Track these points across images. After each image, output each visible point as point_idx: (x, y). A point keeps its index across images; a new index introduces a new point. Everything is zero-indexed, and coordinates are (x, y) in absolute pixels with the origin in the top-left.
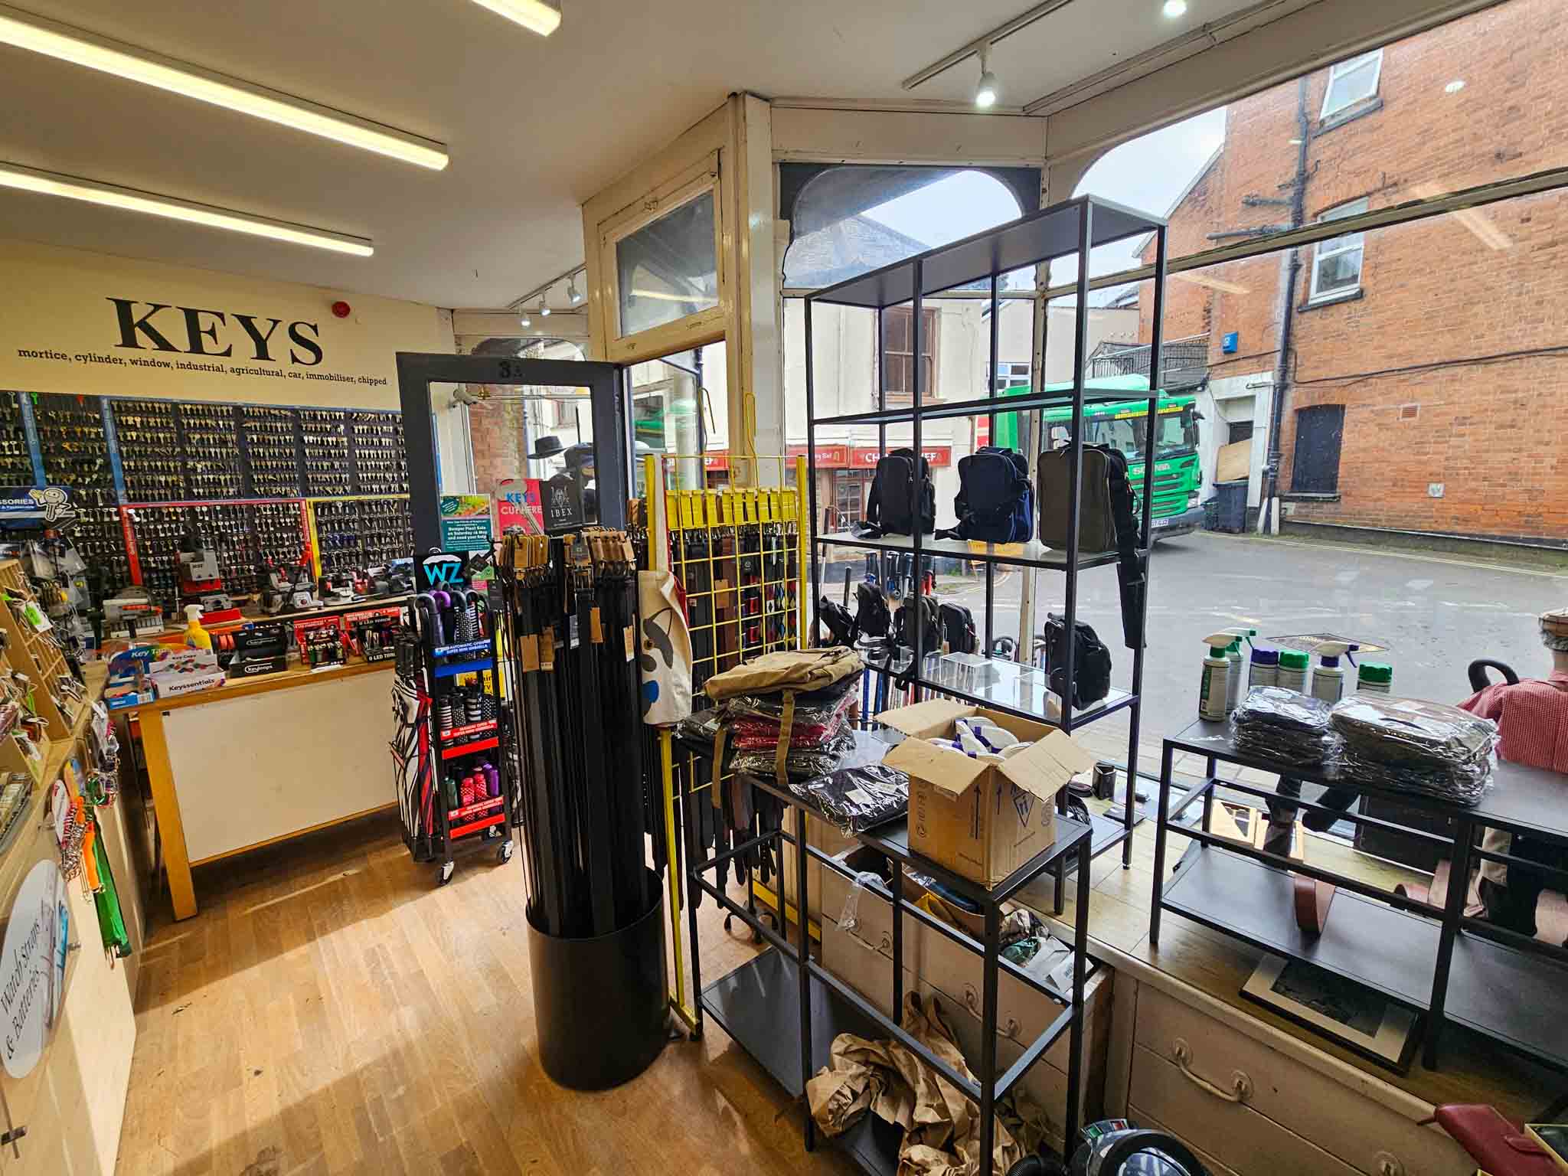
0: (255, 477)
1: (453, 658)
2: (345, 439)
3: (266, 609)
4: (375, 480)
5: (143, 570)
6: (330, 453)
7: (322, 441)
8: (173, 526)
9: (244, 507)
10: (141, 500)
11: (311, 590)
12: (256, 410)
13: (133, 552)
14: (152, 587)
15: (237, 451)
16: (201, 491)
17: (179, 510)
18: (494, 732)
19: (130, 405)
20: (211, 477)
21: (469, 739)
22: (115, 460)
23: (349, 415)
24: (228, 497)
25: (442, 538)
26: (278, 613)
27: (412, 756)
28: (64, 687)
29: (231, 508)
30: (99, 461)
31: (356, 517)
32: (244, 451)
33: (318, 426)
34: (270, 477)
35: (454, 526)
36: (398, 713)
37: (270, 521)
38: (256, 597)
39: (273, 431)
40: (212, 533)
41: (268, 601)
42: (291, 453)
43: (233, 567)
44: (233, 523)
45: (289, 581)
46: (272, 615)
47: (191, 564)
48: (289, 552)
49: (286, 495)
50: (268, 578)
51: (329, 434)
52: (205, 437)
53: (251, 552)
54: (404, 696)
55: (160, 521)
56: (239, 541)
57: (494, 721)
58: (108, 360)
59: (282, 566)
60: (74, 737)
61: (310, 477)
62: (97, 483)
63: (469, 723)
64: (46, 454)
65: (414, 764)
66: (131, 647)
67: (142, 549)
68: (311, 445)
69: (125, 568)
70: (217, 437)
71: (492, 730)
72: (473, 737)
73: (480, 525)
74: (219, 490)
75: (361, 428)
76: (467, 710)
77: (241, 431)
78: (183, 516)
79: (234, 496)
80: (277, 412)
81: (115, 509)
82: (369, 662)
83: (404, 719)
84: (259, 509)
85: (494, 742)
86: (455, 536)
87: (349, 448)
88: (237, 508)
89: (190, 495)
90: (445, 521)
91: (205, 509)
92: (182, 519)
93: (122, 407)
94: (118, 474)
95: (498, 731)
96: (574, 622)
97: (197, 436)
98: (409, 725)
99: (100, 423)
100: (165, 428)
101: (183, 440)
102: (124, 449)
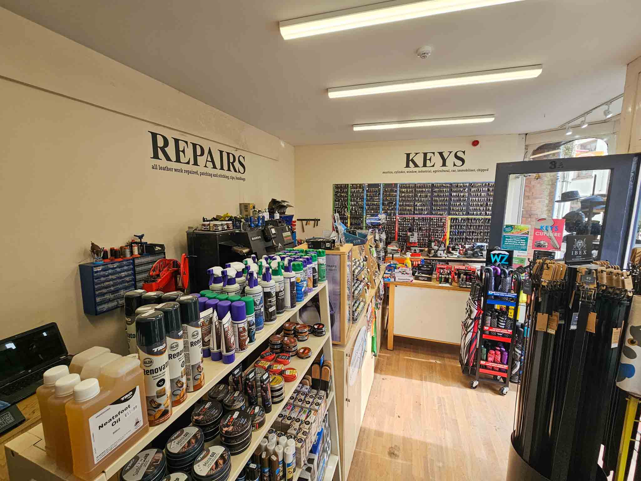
0: (434, 208)
1: (496, 297)
2: (467, 194)
3: (428, 254)
4: (476, 210)
5: (398, 236)
6: (460, 199)
7: (458, 195)
8: (408, 223)
9: (428, 218)
10: (402, 214)
11: (444, 250)
12: (438, 185)
13: (397, 230)
14: (399, 241)
15: (430, 199)
16: (417, 212)
17: (410, 218)
18: (509, 336)
19: (404, 185)
20: (421, 208)
21: (497, 334)
22: (398, 202)
23: (470, 184)
24: (424, 215)
25: (502, 242)
26: (432, 257)
27: (469, 331)
28: (376, 274)
29: (424, 218)
30: (394, 203)
31: (465, 224)
32: (432, 199)
33: (458, 189)
34: (438, 208)
35: (509, 238)
36: (468, 311)
37: (435, 224)
38: (426, 249)
39: (442, 192)
40: (418, 226)
41: (429, 252)
42: (447, 199)
43: (422, 238)
44: (424, 223)
45: (438, 246)
46: (430, 257)
47: (410, 237)
48: (439, 235)
49: (442, 215)
50: (431, 244)
51: (461, 192)
52: (422, 195)
53: (427, 234)
54: (472, 307)
55: (405, 221)
56: (425, 229)
57: (511, 331)
58: (402, 172)
59: (436, 240)
60: (375, 289)
61: (451, 208)
62: (392, 209)
63: (498, 327)
64: (383, 200)
65: (470, 335)
66: (392, 263)
67: (399, 229)
68: (454, 196)
69: (394, 235)
70: (425, 194)
71: (509, 334)
72: (498, 334)
73: (522, 239)
74: (422, 212)
75: (474, 189)
76: (498, 321)
77: (432, 192)
78: (411, 220)
79: (426, 214)
80: (445, 185)
81: (395, 217)
82: (460, 287)
83: (470, 315)
84: (433, 219)
85: (509, 341)
86: (508, 243)
87: (468, 198)
88: (426, 218)
89: (414, 214)
90: (504, 236)
91: (417, 218)
92: (410, 221)
93: (403, 186)
94: (398, 206)
95: (511, 336)
96: (575, 316)
97: (420, 194)
98: (471, 319)
99: (396, 191)
100: (412, 192)
101: (416, 196)
102: (400, 199)
